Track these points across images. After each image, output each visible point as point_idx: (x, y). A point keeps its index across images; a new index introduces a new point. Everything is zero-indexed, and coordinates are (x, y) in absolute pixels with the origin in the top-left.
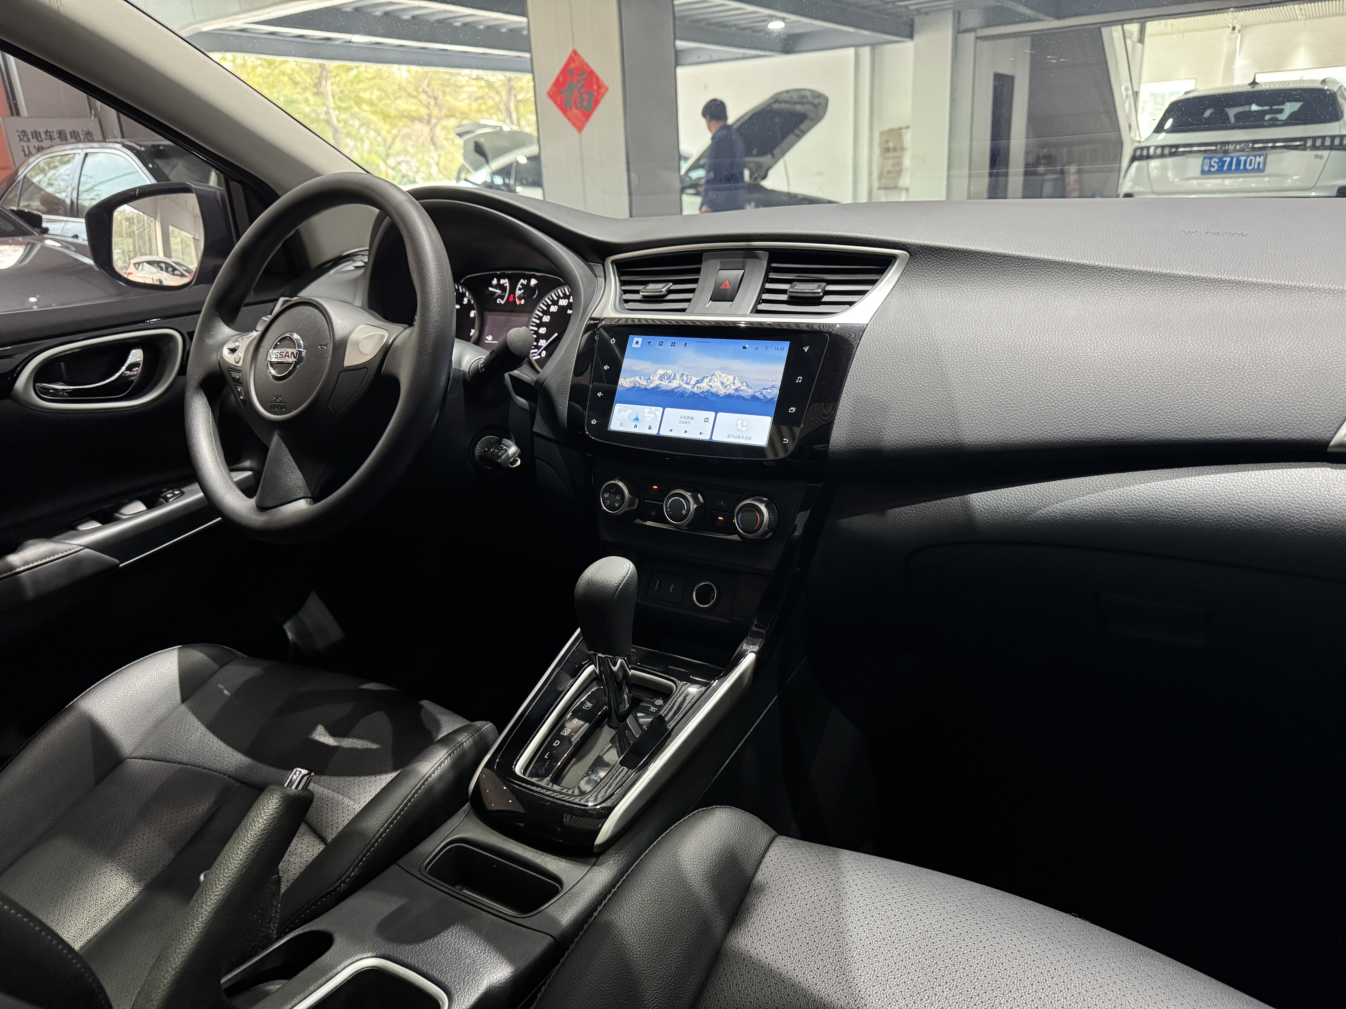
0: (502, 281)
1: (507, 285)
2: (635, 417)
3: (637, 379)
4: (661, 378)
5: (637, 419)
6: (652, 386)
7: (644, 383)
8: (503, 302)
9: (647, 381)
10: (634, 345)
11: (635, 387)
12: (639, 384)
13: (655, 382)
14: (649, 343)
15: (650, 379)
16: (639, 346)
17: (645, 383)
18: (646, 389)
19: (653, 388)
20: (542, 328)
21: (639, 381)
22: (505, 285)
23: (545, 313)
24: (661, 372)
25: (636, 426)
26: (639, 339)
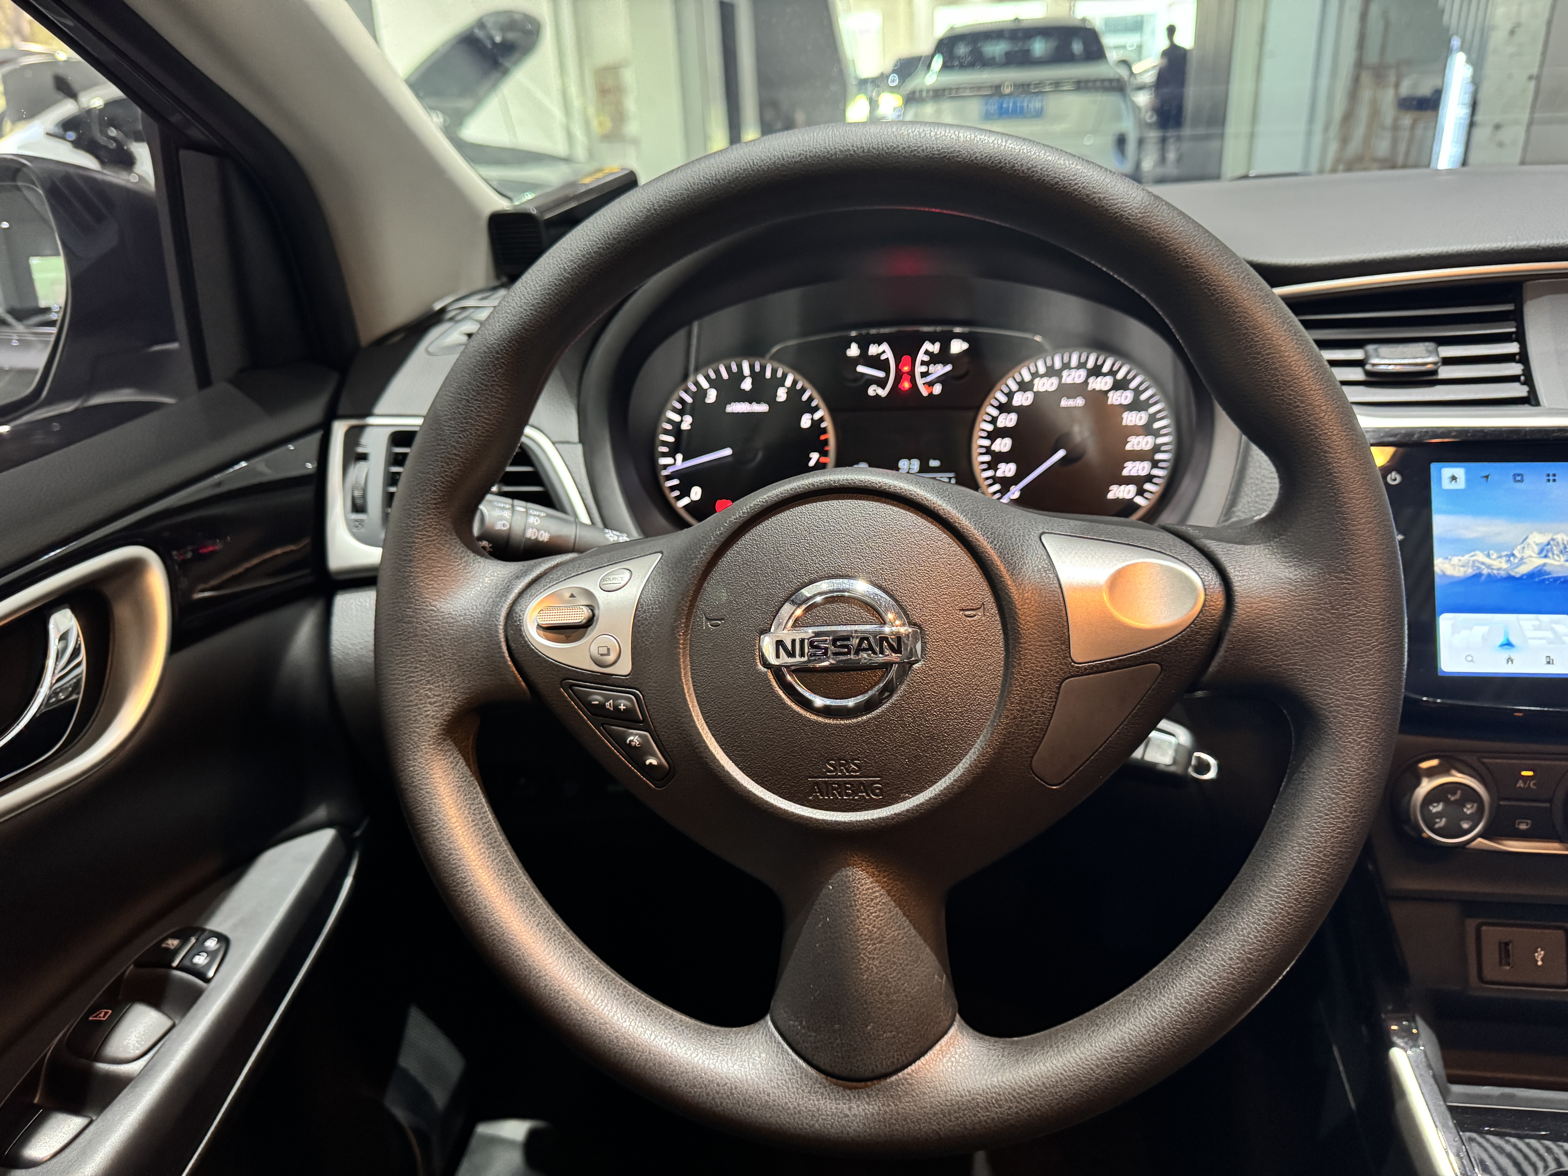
0: (873, 350)
1: (889, 355)
2: (1502, 640)
3: (1481, 557)
4: (1544, 551)
5: (1508, 644)
6: (1523, 570)
7: (1499, 565)
8: (883, 393)
9: (1509, 561)
10: (1447, 485)
11: (1478, 576)
12: (1489, 567)
13: (1531, 562)
14: (1487, 477)
15: (1513, 555)
16: (1461, 484)
17: (1504, 566)
18: (1510, 578)
19: (1531, 575)
20: (999, 440)
21: (1487, 561)
22: (883, 357)
23: (1004, 408)
24: (1538, 538)
25: (1510, 660)
26: (1459, 471)
